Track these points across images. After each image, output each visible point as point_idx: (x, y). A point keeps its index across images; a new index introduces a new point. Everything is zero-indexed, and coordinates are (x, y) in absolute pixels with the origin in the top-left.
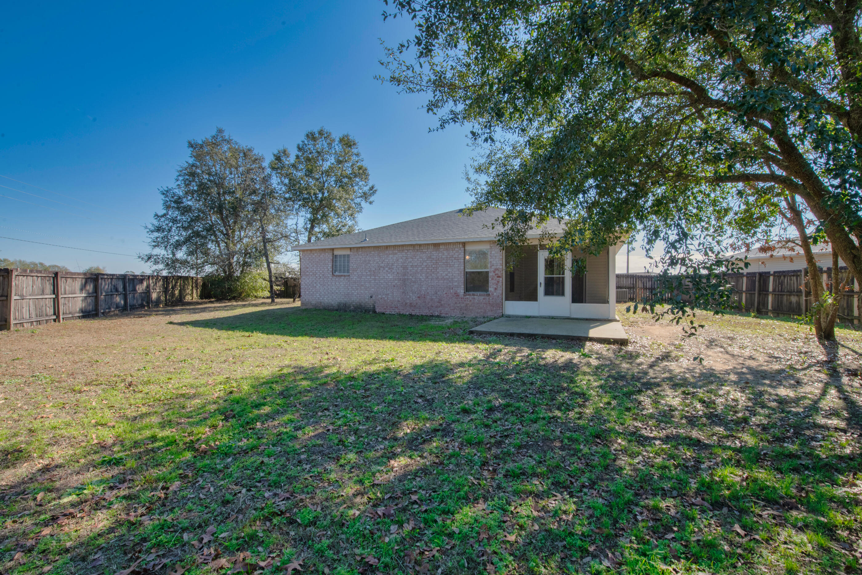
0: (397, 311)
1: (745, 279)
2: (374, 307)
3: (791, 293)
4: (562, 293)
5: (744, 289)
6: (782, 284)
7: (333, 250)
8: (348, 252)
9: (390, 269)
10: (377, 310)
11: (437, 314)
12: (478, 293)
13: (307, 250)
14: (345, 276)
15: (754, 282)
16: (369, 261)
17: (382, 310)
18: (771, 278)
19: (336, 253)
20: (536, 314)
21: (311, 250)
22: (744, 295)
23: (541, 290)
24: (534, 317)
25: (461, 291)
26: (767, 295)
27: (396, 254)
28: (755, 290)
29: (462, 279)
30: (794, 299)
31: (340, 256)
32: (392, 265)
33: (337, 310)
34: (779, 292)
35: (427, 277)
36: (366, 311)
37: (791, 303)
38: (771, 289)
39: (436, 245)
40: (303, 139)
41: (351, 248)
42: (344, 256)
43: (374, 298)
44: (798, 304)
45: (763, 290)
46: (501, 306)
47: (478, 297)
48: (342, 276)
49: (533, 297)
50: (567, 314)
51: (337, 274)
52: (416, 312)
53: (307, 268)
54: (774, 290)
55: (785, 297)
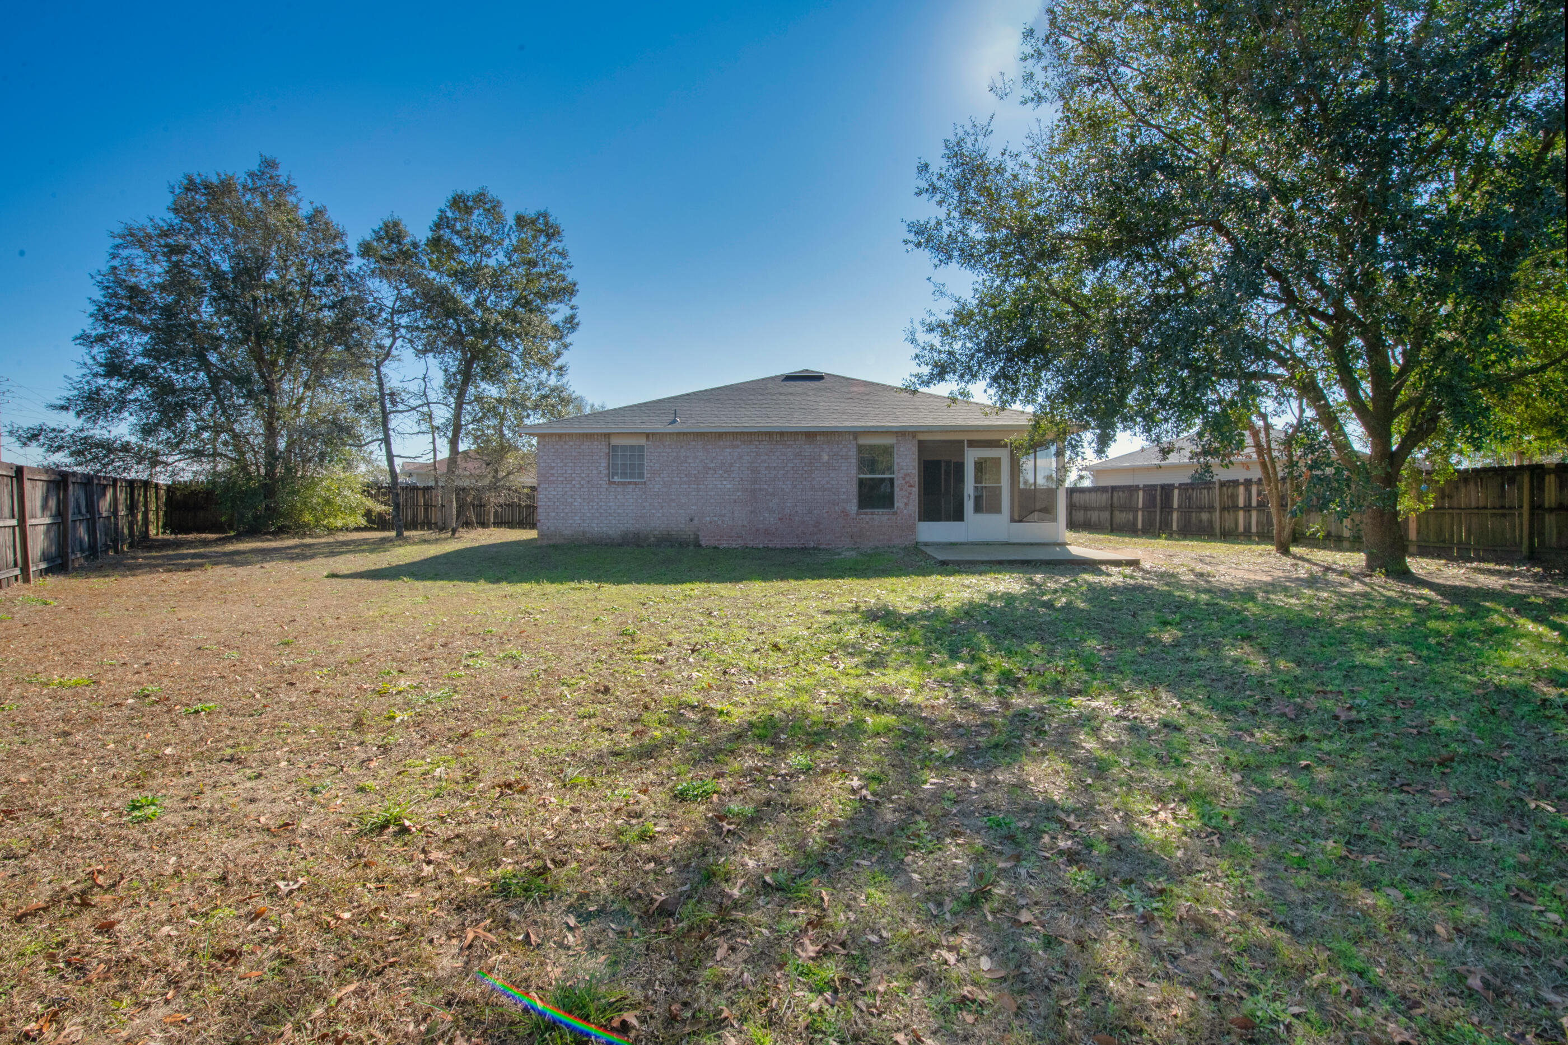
0: (741, 542)
1: (1141, 493)
2: (697, 537)
3: (1201, 509)
4: (997, 509)
5: (1140, 505)
6: (1189, 498)
7: (608, 435)
8: (643, 441)
9: (726, 471)
10: (703, 543)
11: (812, 544)
12: (881, 511)
13: (551, 435)
14: (635, 483)
15: (1155, 498)
16: (686, 457)
17: (714, 543)
18: (1176, 492)
19: (614, 441)
20: (962, 539)
21: (560, 436)
22: (1140, 514)
23: (969, 505)
24: (962, 544)
25: (853, 507)
26: (1170, 513)
27: (738, 446)
28: (1155, 507)
29: (854, 489)
30: (1205, 516)
31: (624, 448)
32: (731, 465)
33: (620, 545)
34: (1186, 510)
35: (795, 487)
36: (681, 545)
37: (1201, 521)
38: (1175, 505)
39: (810, 435)
40: (443, 207)
41: (648, 435)
42: (632, 447)
43: (696, 521)
44: (1211, 522)
45: (1166, 506)
46: (912, 529)
47: (879, 517)
48: (629, 483)
49: (958, 515)
50: (1003, 538)
51: (616, 479)
52: (776, 543)
53: (552, 468)
54: (1180, 506)
55: (1194, 515)
